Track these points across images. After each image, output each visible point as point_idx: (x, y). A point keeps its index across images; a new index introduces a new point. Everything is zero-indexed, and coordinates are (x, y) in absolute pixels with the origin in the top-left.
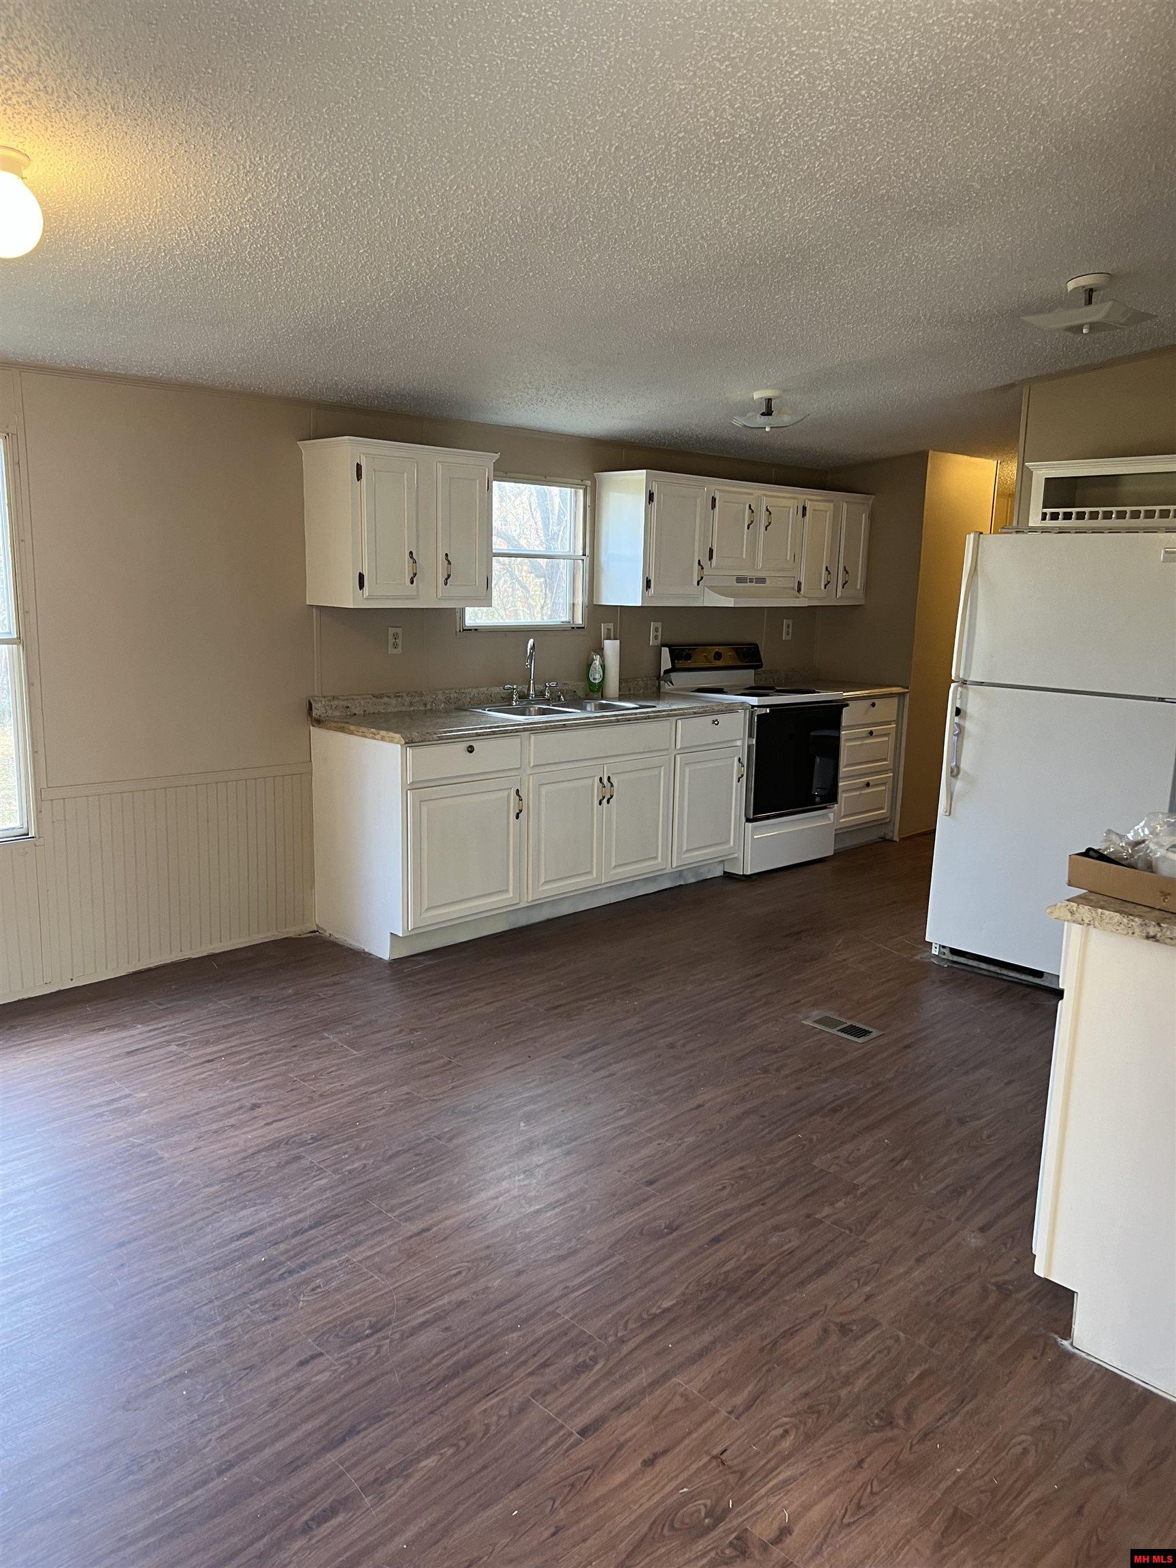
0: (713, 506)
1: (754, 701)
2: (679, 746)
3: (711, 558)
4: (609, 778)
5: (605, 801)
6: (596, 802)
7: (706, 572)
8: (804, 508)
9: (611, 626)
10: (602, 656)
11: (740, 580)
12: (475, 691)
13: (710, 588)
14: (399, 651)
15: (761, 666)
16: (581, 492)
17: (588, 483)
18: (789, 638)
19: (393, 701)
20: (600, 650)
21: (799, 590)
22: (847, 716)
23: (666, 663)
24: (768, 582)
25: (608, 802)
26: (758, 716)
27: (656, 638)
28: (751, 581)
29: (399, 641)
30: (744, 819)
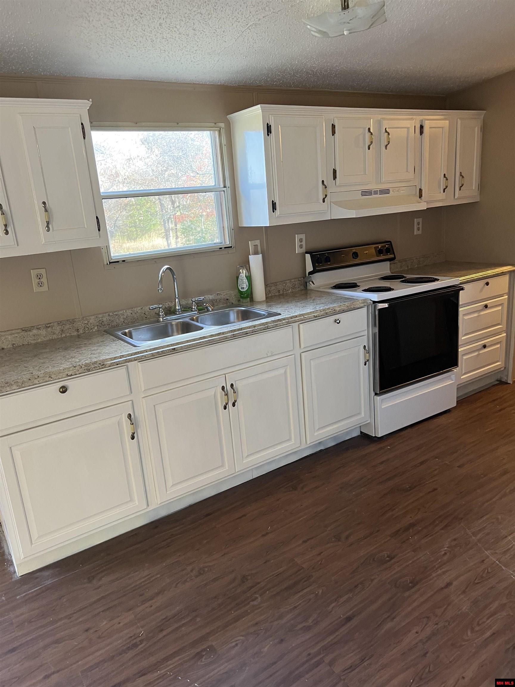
0: (334, 133)
1: (375, 297)
2: (302, 346)
3: (335, 178)
4: (232, 385)
5: (230, 404)
6: (221, 408)
7: (329, 190)
8: (422, 127)
9: (258, 242)
10: (249, 270)
11: (365, 193)
12: (129, 312)
13: (336, 203)
14: (45, 288)
15: (394, 259)
16: (217, 133)
17: (222, 125)
18: (420, 232)
19: (43, 332)
20: (246, 264)
21: (421, 196)
22: (463, 297)
23: (309, 267)
24: (391, 191)
25: (234, 405)
26: (380, 310)
27: (301, 246)
28: (376, 193)
29: (44, 280)
30: (373, 394)
